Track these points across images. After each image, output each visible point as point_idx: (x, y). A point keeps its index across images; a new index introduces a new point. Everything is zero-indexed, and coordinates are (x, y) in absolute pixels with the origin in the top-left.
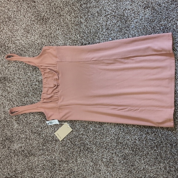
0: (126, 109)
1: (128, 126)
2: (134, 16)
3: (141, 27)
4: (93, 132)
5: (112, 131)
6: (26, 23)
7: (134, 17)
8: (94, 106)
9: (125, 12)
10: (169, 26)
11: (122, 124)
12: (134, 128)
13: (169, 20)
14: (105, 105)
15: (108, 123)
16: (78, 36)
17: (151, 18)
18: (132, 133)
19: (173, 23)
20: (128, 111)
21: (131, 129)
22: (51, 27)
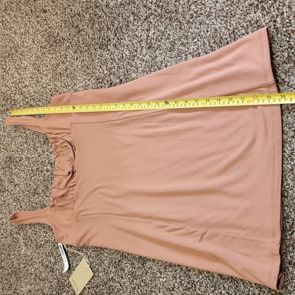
0: (181, 229)
1: (189, 271)
2: (195, 10)
3: (209, 33)
4: (129, 276)
5: (161, 280)
6: (35, 53)
7: (196, 12)
8: (128, 218)
9: (180, 3)
10: (267, 21)
11: (179, 266)
12: (200, 277)
13: (266, 6)
14: (145, 218)
15: (154, 260)
16: (104, 68)
17: (227, 8)
18: (197, 289)
19: (274, 13)
20: (186, 234)
21: (196, 279)
22: (66, 56)
